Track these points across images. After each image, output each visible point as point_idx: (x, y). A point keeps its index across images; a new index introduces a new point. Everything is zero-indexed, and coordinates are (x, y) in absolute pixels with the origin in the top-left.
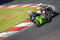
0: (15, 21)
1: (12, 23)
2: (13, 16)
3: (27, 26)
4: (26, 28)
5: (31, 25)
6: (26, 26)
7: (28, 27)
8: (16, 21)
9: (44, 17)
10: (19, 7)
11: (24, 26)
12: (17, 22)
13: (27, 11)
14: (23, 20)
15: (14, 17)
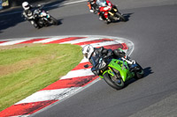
0: (18, 85)
1: (9, 93)
2: (11, 72)
3: (54, 101)
4: (50, 106)
5: (66, 96)
6: (52, 98)
7: (55, 103)
8: (22, 87)
9: (131, 63)
10: (29, 45)
11: (47, 99)
12: (24, 90)
13: (53, 56)
14: (41, 83)
15: (16, 74)
